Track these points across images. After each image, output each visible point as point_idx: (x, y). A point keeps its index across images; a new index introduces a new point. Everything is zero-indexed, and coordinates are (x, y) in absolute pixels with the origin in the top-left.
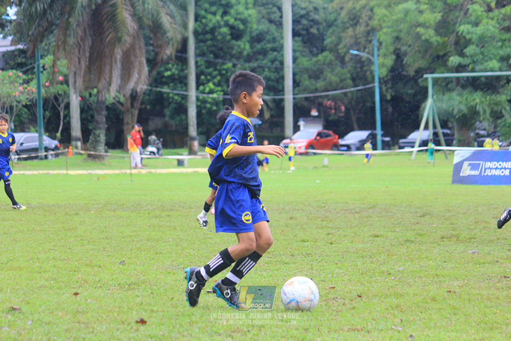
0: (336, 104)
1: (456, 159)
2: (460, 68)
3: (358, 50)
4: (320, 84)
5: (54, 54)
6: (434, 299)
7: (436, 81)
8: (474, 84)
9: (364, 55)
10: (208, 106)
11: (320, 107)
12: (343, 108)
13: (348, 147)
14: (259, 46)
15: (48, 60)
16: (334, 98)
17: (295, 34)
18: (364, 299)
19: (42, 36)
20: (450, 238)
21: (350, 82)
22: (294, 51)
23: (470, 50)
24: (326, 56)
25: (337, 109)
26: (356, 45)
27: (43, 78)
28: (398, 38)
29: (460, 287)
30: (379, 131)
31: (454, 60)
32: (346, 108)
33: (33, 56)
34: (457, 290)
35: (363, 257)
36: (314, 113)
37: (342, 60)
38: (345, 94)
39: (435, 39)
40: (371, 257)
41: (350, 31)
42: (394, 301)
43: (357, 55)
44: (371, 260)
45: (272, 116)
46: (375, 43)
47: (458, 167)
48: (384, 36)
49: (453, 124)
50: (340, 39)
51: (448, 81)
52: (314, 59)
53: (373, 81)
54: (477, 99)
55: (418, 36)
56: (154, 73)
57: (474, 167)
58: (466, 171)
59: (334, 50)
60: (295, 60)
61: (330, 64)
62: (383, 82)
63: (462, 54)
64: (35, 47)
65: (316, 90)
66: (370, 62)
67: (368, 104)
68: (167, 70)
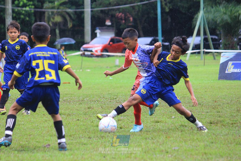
0: (125, 15)
1: (222, 60)
10: (22, 16)
11: (112, 18)
12: (131, 19)
25: (126, 19)
30: (160, 37)
32: (134, 19)
35: (146, 139)
36: (108, 23)
38: (133, 7)
40: (152, 139)
44: (153, 141)
45: (74, 26)
47: (224, 66)
49: (221, 31)
57: (237, 66)
58: (230, 69)
65: (110, 4)
67: (152, 16)
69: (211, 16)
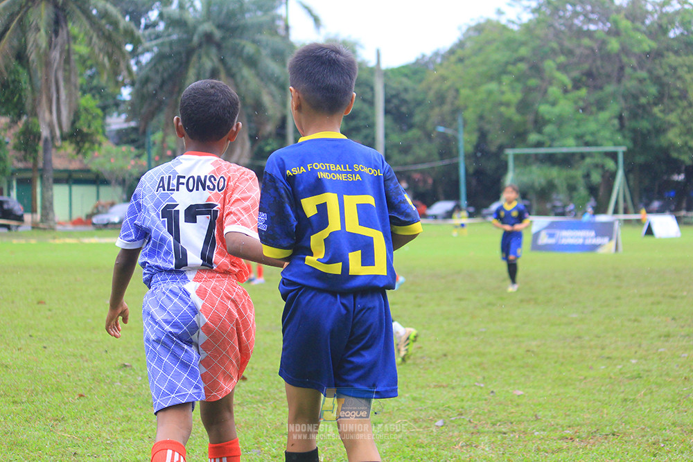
0: (423, 177)
1: (534, 229)
2: (539, 144)
3: (445, 126)
4: (409, 158)
5: (164, 130)
6: (513, 358)
7: (517, 157)
8: (551, 160)
9: (450, 132)
11: (409, 179)
12: (430, 181)
13: (435, 217)
14: (353, 124)
15: (158, 137)
16: (422, 172)
17: (387, 112)
18: (449, 358)
19: (152, 115)
20: (528, 301)
21: (436, 156)
22: (386, 128)
23: (548, 129)
24: (414, 133)
25: (425, 181)
26: (443, 122)
27: (154, 152)
28: (481, 117)
29: (539, 346)
30: (464, 202)
31: (533, 137)
32: (435, 182)
33: (144, 133)
34: (535, 349)
37: (428, 136)
38: (433, 168)
39: (517, 118)
41: (437, 110)
42: (476, 359)
43: (443, 133)
46: (460, 121)
48: (470, 115)
49: (532, 195)
50: (427, 117)
51: (527, 157)
52: (404, 136)
53: (457, 155)
54: (555, 173)
55: (501, 115)
56: (256, 148)
57: (551, 236)
58: (544, 239)
59: (422, 127)
60: (386, 136)
61: (419, 140)
62: (467, 157)
63: (540, 132)
64: (146, 124)
65: (406, 164)
66: (455, 139)
67: (453, 178)
68: (267, 144)
69: (525, 179)
